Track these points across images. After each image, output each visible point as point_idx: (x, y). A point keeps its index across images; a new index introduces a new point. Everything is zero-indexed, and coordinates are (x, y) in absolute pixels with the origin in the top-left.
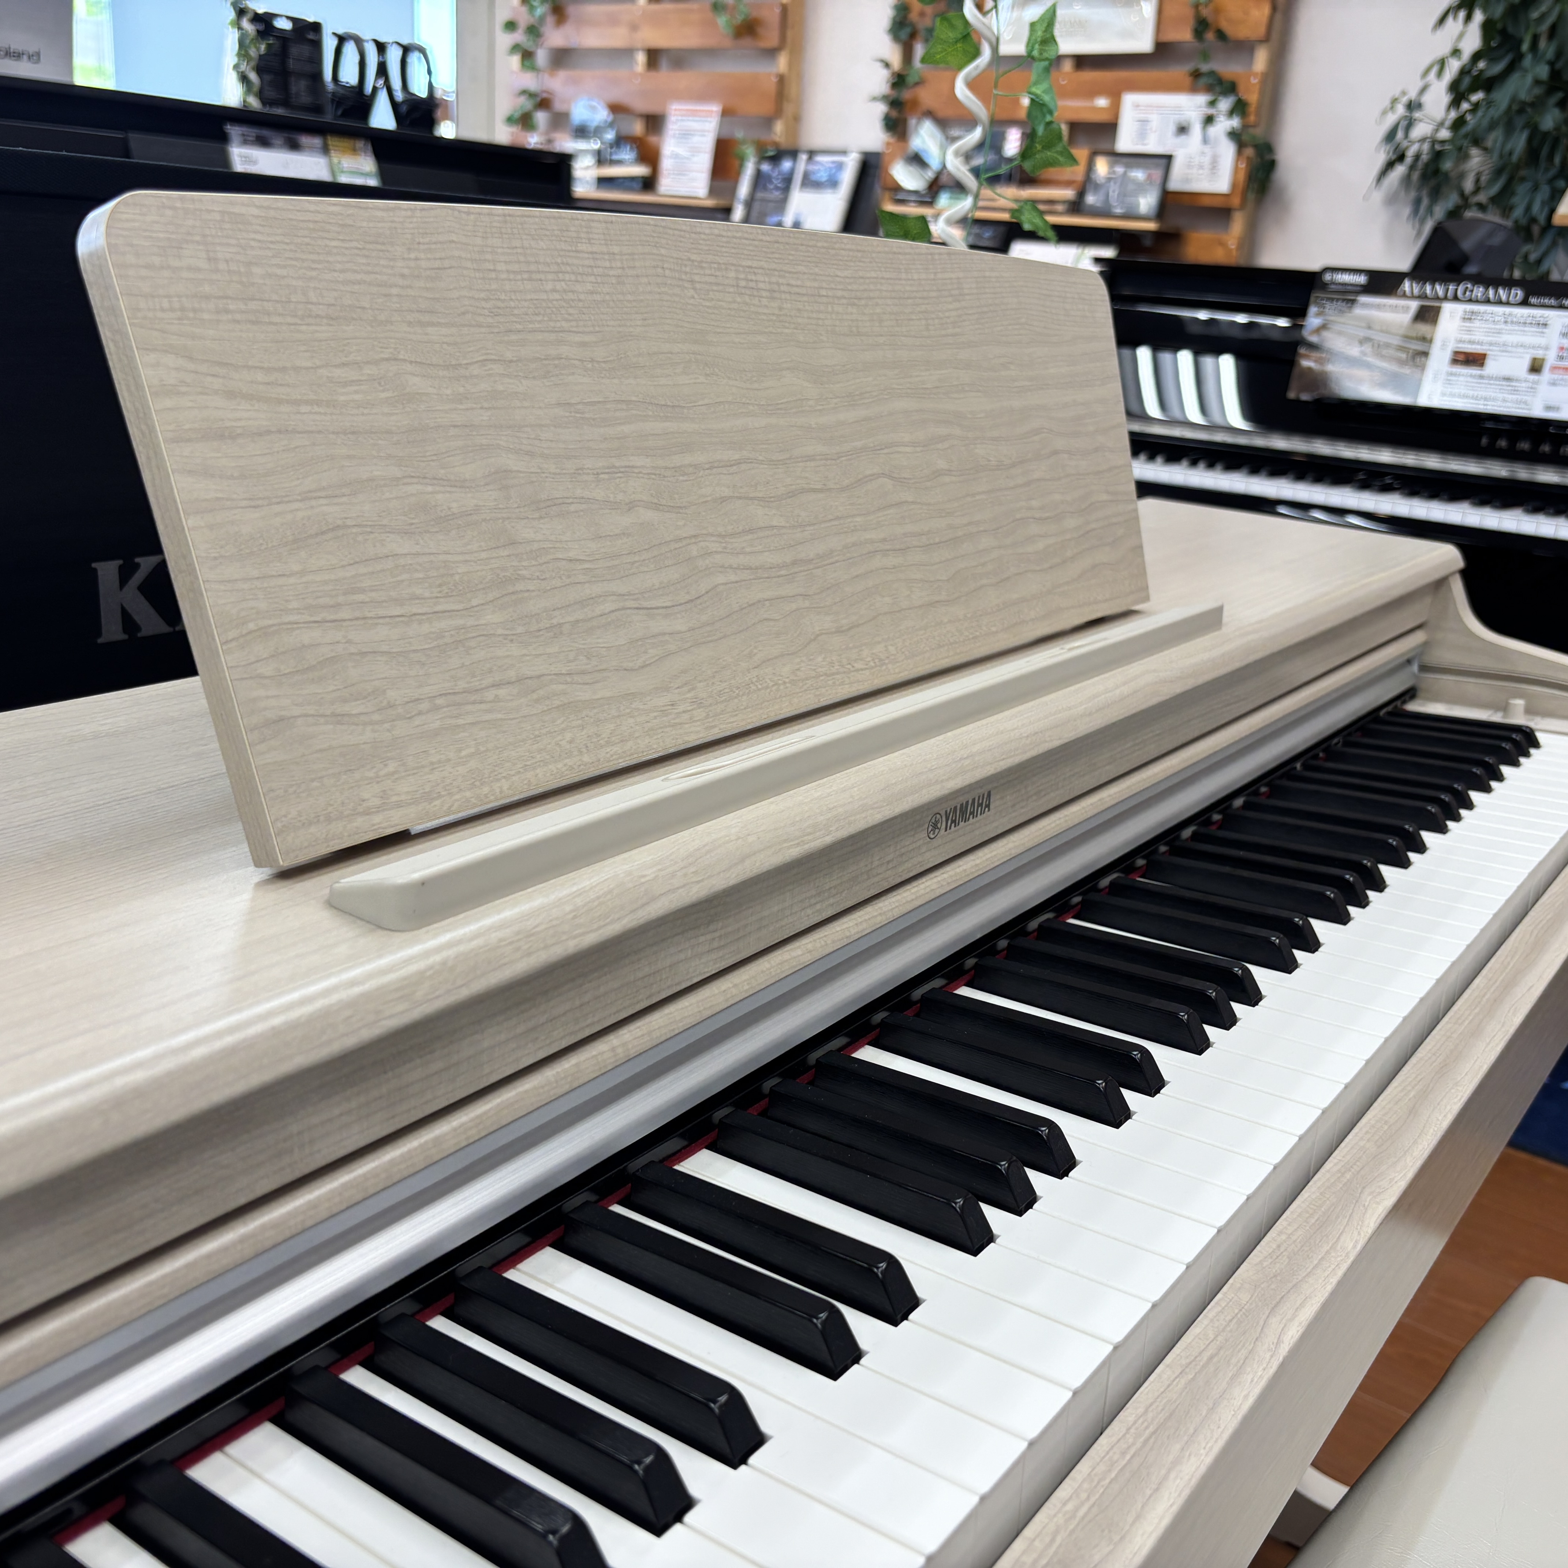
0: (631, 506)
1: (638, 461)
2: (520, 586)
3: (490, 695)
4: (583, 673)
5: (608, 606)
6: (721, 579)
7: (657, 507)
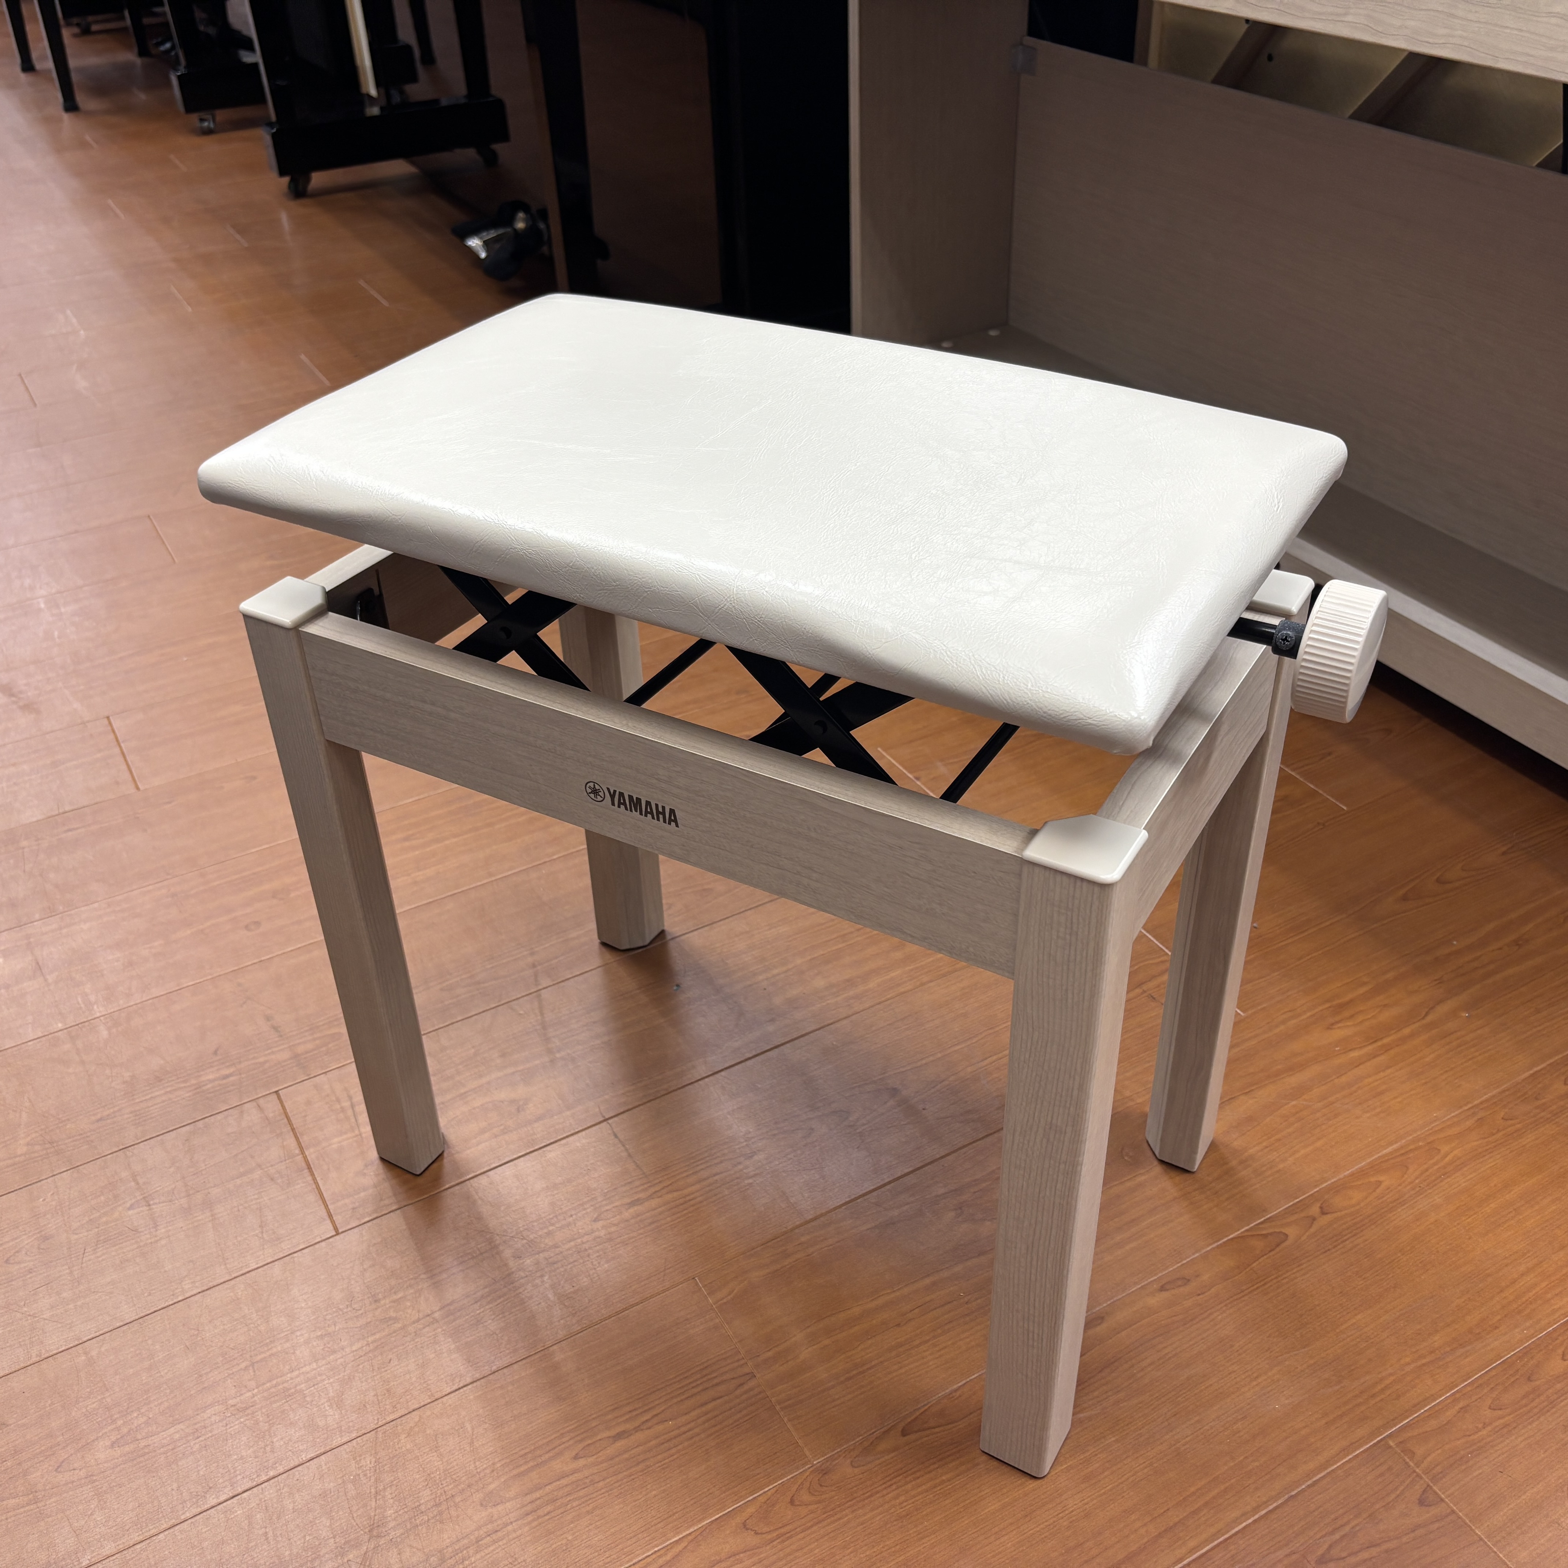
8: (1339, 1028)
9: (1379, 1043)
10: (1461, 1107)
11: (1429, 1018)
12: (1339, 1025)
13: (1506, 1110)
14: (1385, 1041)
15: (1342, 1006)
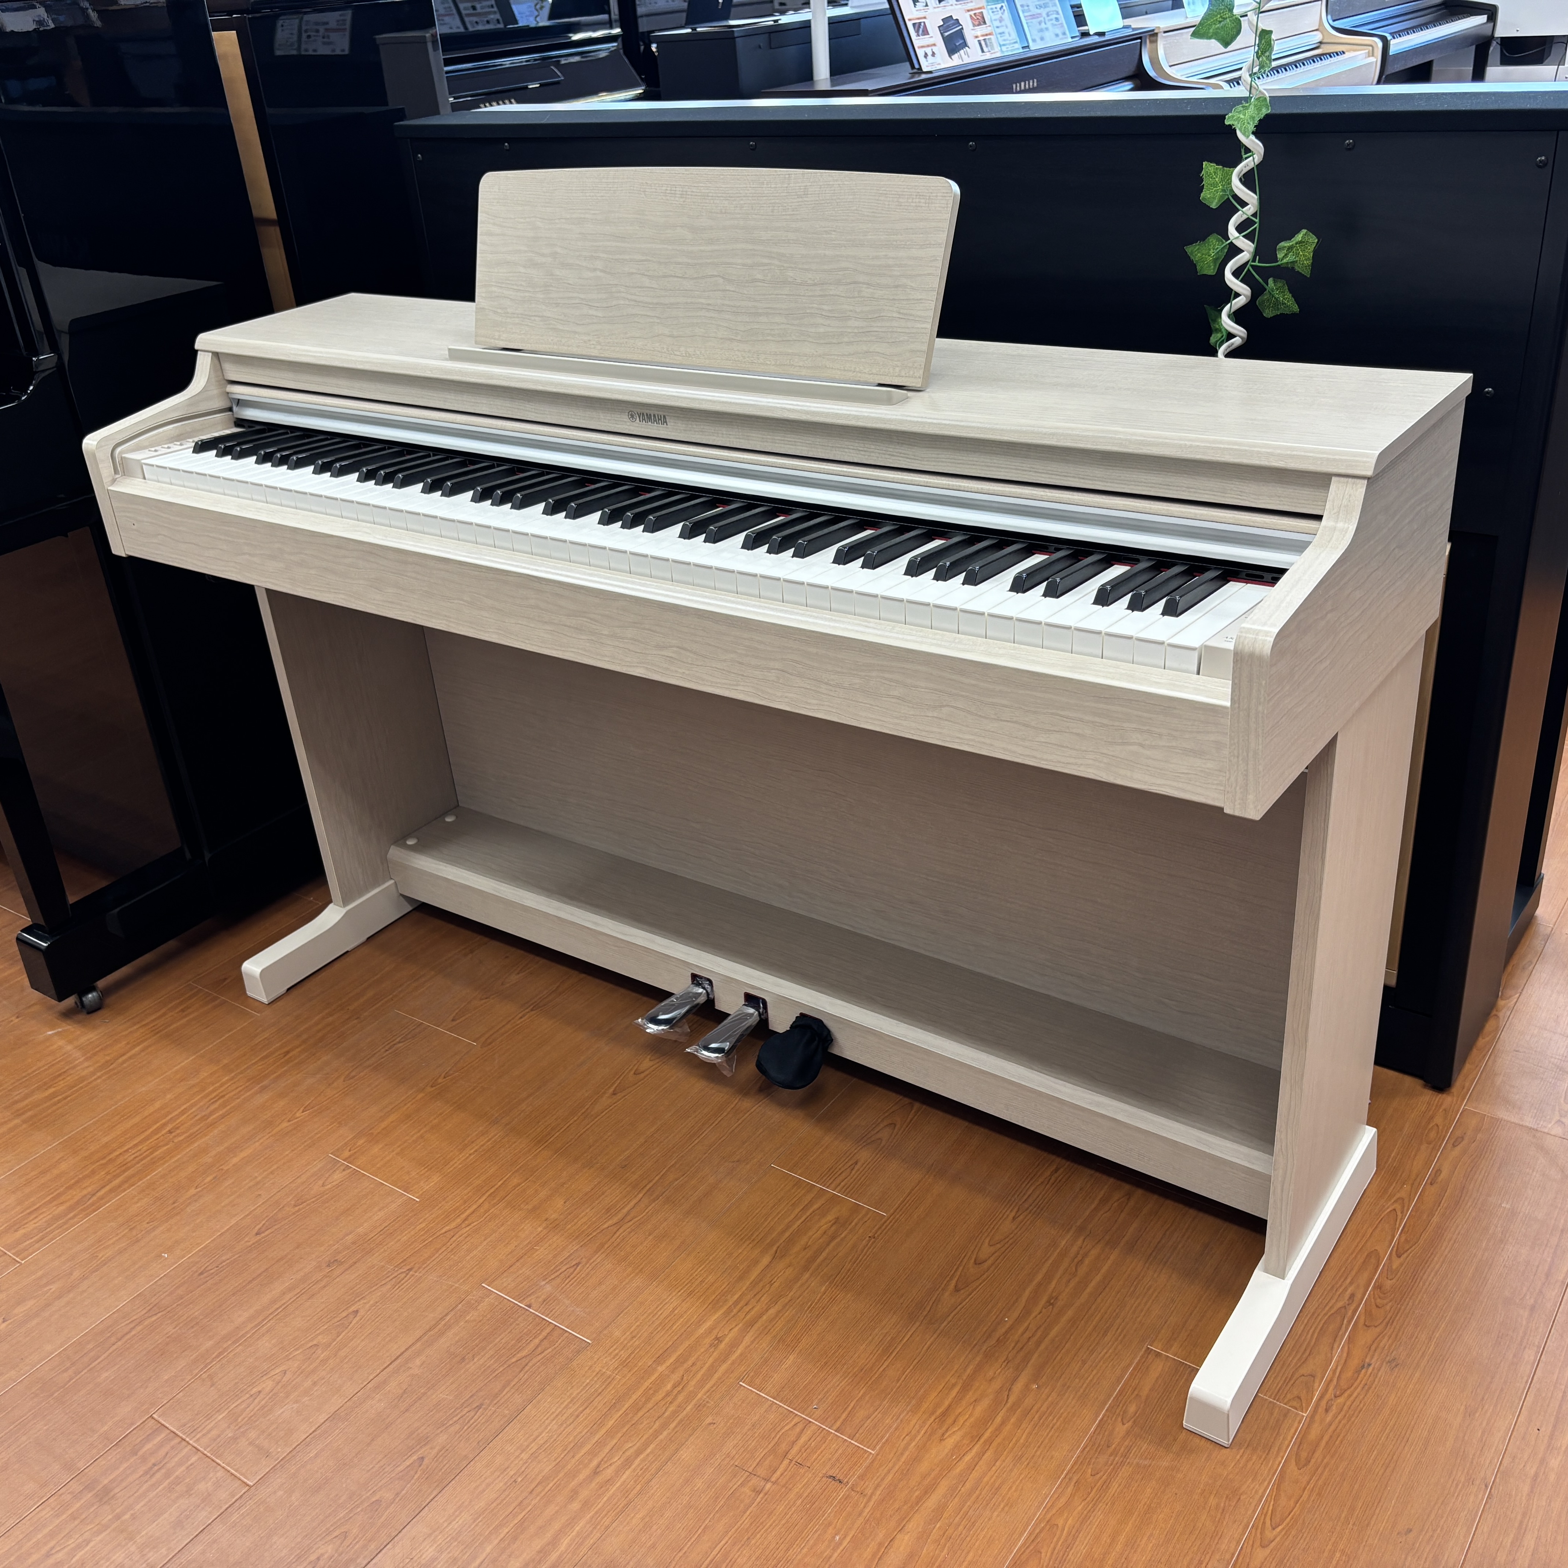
0: (595, 270)
1: (601, 255)
2: (551, 288)
3: (533, 318)
4: (562, 320)
5: (577, 301)
6: (622, 302)
7: (604, 272)
8: (949, 1436)
9: (982, 1440)
10: (1059, 1477)
11: (1012, 1399)
12: (947, 1434)
13: (1091, 1466)
14: (987, 1435)
15: (944, 1414)
